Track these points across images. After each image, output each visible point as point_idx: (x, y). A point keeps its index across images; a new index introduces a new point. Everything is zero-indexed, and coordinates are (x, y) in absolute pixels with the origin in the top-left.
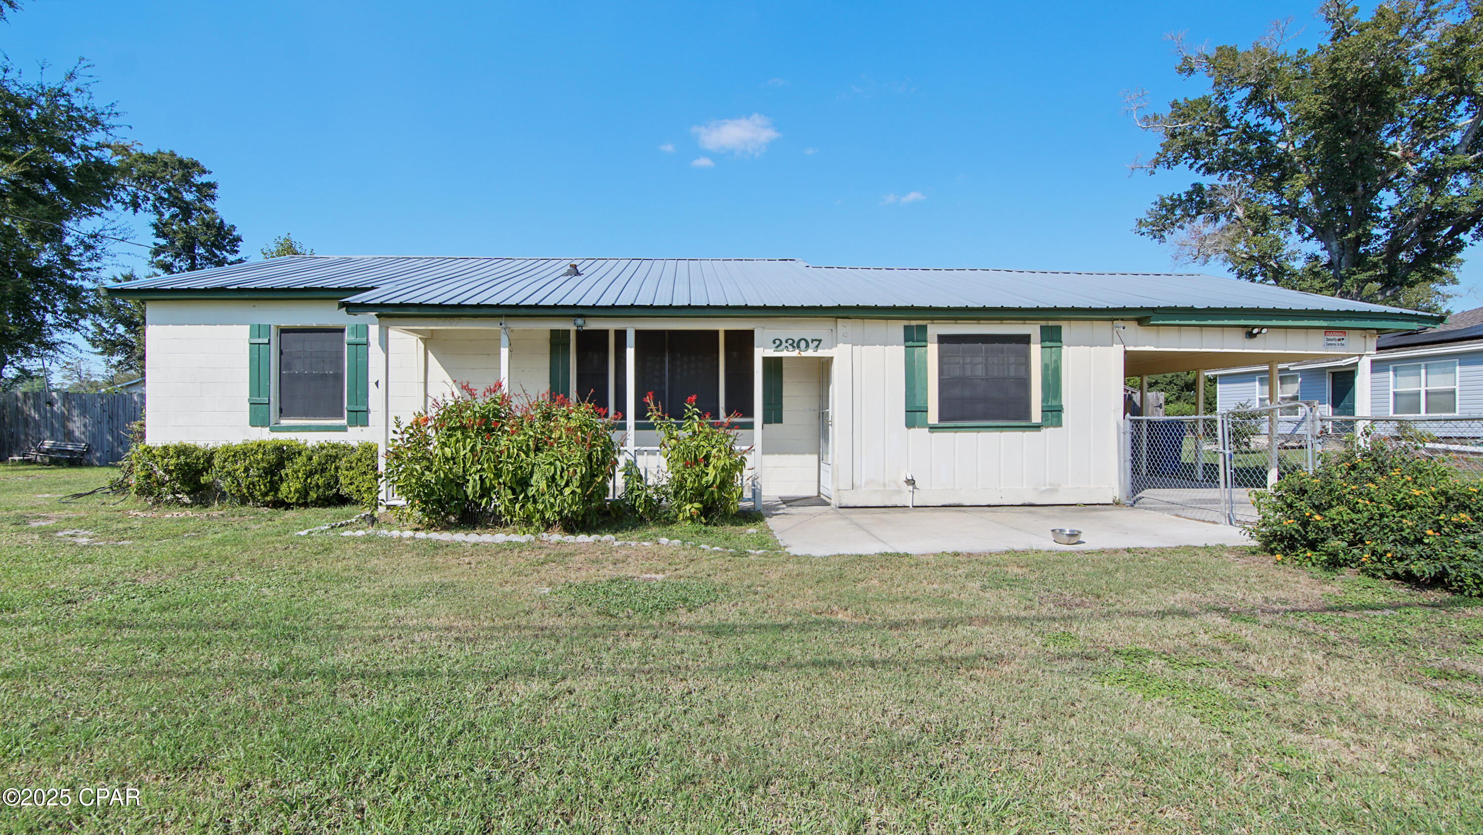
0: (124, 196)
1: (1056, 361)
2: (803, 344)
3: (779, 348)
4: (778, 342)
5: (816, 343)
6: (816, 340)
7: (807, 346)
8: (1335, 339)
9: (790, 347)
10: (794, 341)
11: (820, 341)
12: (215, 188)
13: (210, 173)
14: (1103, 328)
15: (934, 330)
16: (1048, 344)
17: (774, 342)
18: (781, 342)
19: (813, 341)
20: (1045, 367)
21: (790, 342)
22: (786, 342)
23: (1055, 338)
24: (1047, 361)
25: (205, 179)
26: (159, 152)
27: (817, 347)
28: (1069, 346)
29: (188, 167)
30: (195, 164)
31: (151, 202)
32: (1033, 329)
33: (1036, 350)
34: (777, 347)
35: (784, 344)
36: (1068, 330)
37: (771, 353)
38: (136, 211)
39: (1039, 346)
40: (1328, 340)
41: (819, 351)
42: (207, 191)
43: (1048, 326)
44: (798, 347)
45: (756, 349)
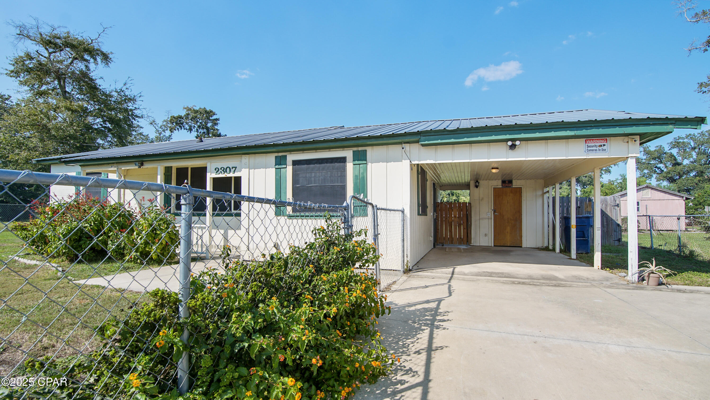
0: (187, 127)
1: (363, 173)
2: (228, 169)
3: (218, 173)
4: (217, 169)
5: (234, 169)
6: (234, 167)
7: (230, 171)
8: (595, 146)
9: (222, 172)
10: (224, 168)
11: (236, 168)
12: (219, 120)
13: (216, 114)
14: (395, 150)
15: (291, 158)
16: (357, 162)
17: (216, 170)
18: (218, 169)
19: (232, 168)
20: (356, 178)
21: (223, 169)
22: (221, 169)
23: (362, 158)
24: (357, 173)
25: (214, 117)
26: (200, 108)
27: (234, 171)
28: (372, 163)
29: (209, 114)
30: (211, 112)
31: (196, 128)
32: (348, 154)
33: (350, 166)
34: (217, 172)
35: (220, 170)
36: (371, 152)
37: (215, 175)
38: (191, 132)
39: (352, 164)
40: (589, 147)
41: (235, 173)
42: (215, 122)
43: (359, 151)
44: (226, 172)
45: (207, 174)
